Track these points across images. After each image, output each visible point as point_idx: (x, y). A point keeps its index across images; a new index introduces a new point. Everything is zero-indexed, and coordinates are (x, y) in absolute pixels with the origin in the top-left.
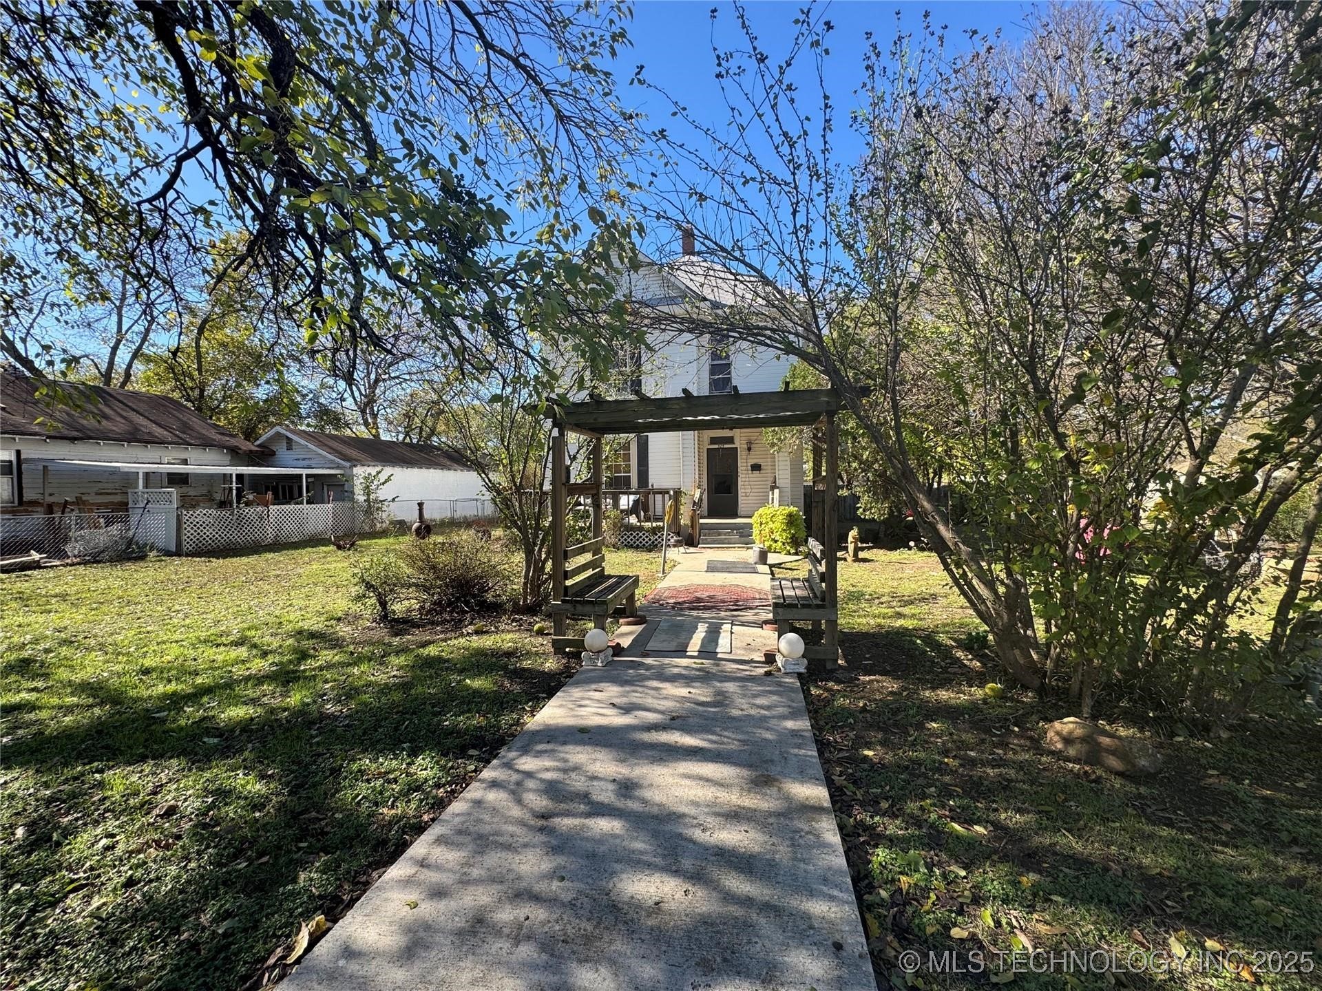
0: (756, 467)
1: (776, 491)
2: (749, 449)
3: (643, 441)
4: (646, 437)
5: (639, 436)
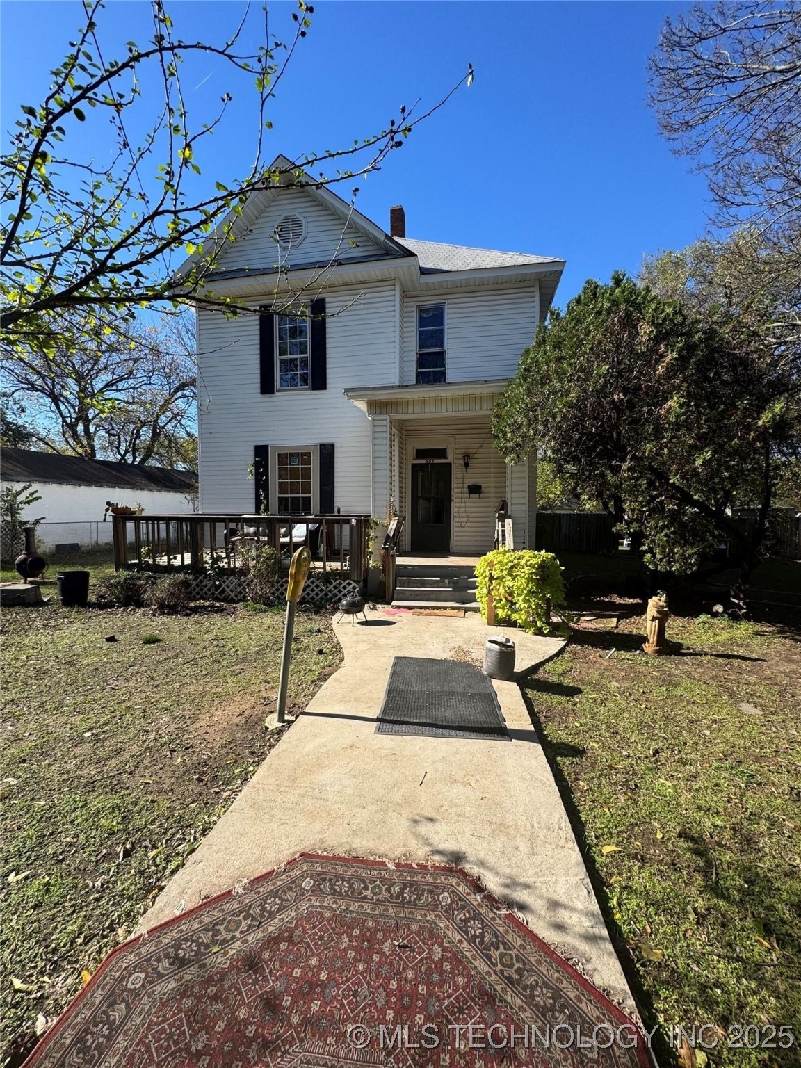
0: (475, 489)
1: (508, 522)
2: (467, 465)
3: (327, 452)
4: (333, 445)
5: (323, 446)
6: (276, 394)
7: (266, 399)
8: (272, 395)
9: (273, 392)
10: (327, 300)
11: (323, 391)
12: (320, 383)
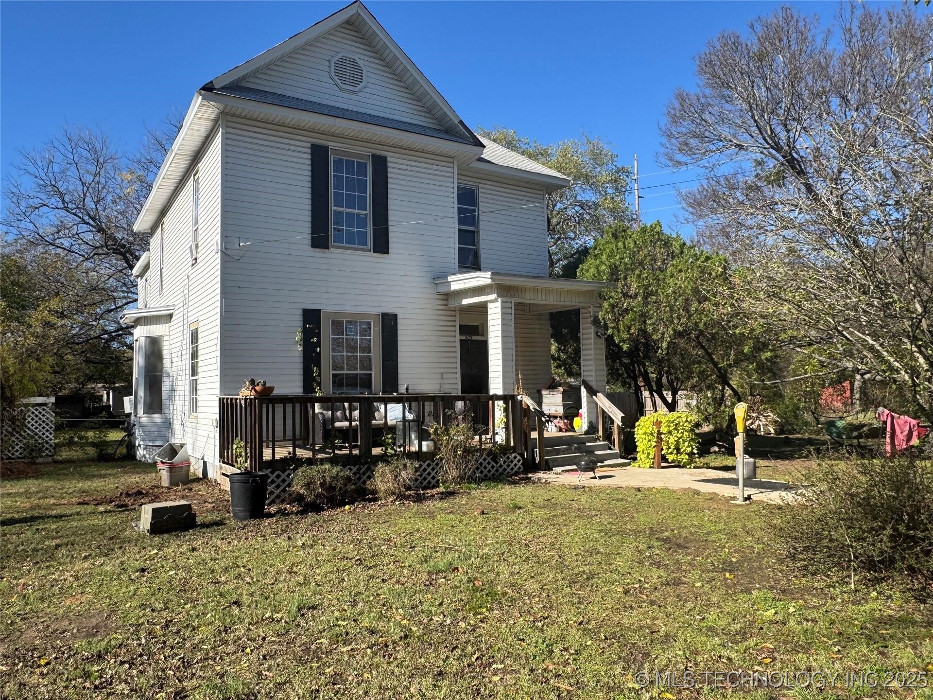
3: (389, 323)
4: (395, 316)
5: (384, 316)
6: (332, 250)
7: (318, 254)
8: (326, 251)
9: (328, 248)
10: (389, 159)
11: (386, 255)
12: (381, 245)
